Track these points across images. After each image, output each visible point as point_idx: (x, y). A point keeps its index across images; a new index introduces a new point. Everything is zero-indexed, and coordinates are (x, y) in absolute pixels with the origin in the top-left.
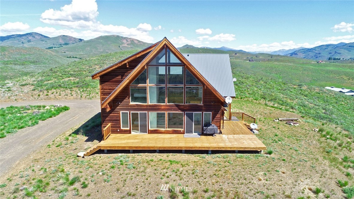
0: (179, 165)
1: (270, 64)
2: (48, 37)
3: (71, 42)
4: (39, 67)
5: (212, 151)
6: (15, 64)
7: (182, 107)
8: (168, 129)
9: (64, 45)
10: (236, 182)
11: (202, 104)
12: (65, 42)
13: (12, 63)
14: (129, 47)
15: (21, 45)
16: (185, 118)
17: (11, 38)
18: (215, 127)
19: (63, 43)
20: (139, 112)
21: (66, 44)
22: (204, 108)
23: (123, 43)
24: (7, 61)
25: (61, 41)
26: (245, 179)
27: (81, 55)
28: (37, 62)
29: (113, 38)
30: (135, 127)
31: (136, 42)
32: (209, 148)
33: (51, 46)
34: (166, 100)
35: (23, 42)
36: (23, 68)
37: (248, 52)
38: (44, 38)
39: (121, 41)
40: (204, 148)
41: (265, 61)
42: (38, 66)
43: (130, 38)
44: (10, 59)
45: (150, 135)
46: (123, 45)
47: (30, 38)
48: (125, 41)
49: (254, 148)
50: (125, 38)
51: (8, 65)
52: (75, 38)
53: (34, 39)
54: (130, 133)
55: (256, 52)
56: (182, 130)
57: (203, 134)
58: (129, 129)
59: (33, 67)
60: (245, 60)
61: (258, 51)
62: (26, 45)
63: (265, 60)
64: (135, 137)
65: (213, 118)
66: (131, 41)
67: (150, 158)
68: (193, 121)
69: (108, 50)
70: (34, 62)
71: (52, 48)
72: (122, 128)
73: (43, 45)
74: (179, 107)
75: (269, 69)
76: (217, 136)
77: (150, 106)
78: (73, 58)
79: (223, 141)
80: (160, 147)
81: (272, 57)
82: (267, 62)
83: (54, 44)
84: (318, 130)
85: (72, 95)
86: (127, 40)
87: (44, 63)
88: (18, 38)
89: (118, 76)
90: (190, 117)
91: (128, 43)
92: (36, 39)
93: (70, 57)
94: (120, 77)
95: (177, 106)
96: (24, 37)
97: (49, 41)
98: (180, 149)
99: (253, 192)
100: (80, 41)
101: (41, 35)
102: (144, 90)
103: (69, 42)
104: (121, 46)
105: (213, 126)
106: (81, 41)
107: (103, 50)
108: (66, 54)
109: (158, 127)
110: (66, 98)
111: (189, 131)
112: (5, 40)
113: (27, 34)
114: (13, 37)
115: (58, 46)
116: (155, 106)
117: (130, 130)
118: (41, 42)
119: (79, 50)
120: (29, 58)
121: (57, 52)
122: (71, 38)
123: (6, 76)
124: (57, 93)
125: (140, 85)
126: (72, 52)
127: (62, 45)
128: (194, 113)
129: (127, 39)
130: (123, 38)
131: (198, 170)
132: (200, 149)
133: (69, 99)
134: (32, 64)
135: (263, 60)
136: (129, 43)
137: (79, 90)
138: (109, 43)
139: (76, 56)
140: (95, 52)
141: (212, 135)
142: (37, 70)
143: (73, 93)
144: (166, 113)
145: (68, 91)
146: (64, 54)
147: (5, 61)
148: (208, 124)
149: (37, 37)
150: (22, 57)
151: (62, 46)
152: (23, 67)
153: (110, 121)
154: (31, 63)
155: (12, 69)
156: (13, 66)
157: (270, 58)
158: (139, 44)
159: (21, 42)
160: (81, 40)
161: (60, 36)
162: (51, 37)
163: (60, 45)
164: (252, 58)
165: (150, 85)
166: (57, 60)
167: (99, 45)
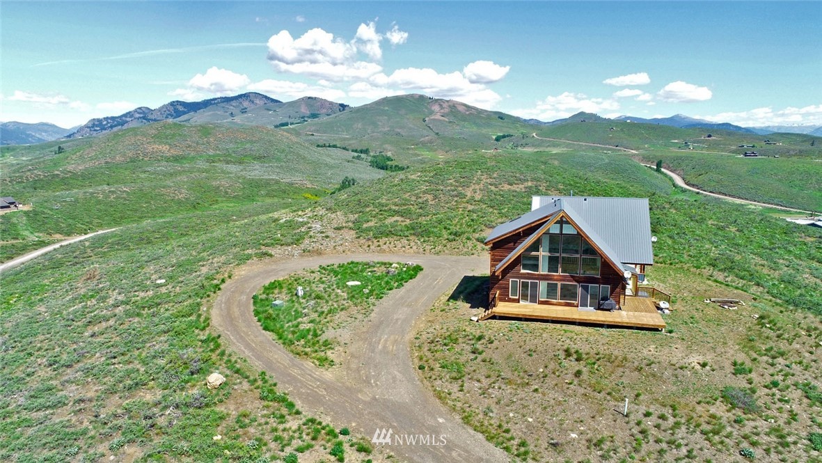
0: (573, 334)
1: (802, 164)
2: (279, 102)
3: (324, 111)
4: (269, 167)
5: (607, 325)
6: (228, 163)
7: (577, 278)
8: (560, 301)
9: (309, 117)
10: (627, 350)
11: (599, 277)
12: (313, 112)
13: (221, 159)
14: (444, 121)
15: (229, 120)
16: (579, 290)
17: (211, 104)
18: (613, 302)
19: (308, 113)
20: (529, 281)
21: (314, 116)
22: (601, 281)
23: (432, 113)
24: (214, 156)
25: (304, 110)
26: (636, 349)
27: (345, 139)
28: (265, 157)
29: (410, 101)
30: (525, 297)
31: (461, 108)
32: (605, 321)
33: (285, 120)
34: (560, 270)
35: (232, 113)
36: (242, 171)
37: (747, 130)
38: (271, 103)
39: (427, 108)
40: (599, 321)
41: (791, 156)
42: (267, 165)
43: (448, 101)
44: (218, 152)
45: (540, 305)
46: (433, 117)
47: (246, 104)
48: (436, 108)
49: (653, 325)
50: (437, 100)
51: (215, 164)
52: (331, 103)
53: (253, 106)
54: (519, 302)
55: (769, 127)
56: (575, 303)
57: (599, 309)
58: (517, 297)
59: (257, 167)
60: (734, 152)
61: (777, 125)
62: (238, 119)
63: (792, 153)
64: (525, 307)
65: (612, 293)
66: (449, 106)
67: (544, 327)
68: (588, 293)
69: (401, 128)
70: (259, 158)
71: (286, 124)
72: (510, 297)
73: (269, 120)
74: (574, 278)
75: (799, 178)
76: (615, 312)
77: (542, 275)
78: (329, 146)
79: (621, 316)
80: (554, 317)
81: (812, 144)
82: (795, 159)
83: (290, 117)
84: (757, 316)
85: (411, 248)
86: (441, 105)
87: (278, 160)
88: (222, 105)
89: (510, 243)
90: (586, 289)
91: (442, 111)
92: (258, 106)
93: (325, 146)
94: (512, 244)
95: (572, 277)
96: (234, 103)
97: (280, 109)
98: (574, 320)
99: (640, 358)
100: (342, 109)
101: (266, 97)
102: (537, 258)
103: (319, 112)
104: (426, 119)
105: (612, 301)
106: (344, 110)
107: (388, 129)
108: (315, 138)
109: (547, 298)
110: (404, 251)
111: (584, 304)
112: (200, 109)
113: (240, 96)
114: (214, 104)
115: (299, 121)
116: (547, 275)
117: (519, 299)
118: (266, 112)
119: (340, 129)
120: (251, 150)
121: (298, 134)
122: (323, 103)
123: (218, 187)
124: (390, 243)
125: (534, 253)
126: (325, 133)
127: (306, 119)
128: (590, 285)
129: (442, 103)
130: (432, 101)
131: (591, 339)
132: (595, 322)
133: (409, 253)
134: (255, 162)
135: (786, 153)
136: (447, 110)
137: (419, 240)
138: (403, 112)
139: (334, 143)
140: (373, 132)
141: (609, 310)
142: (266, 174)
143: (412, 244)
144: (559, 284)
145: (404, 241)
146: (311, 137)
147: (210, 156)
148: (605, 299)
149: (257, 101)
150: (238, 148)
151: (306, 121)
152: (241, 167)
153: (499, 288)
154: (254, 159)
155: (223, 172)
156: (225, 166)
157: (806, 146)
158: (467, 113)
159: (228, 114)
160: (343, 106)
161: (303, 99)
162: (284, 101)
163: (302, 118)
164: (753, 147)
165: (543, 254)
166: (302, 152)
167: (381, 118)
